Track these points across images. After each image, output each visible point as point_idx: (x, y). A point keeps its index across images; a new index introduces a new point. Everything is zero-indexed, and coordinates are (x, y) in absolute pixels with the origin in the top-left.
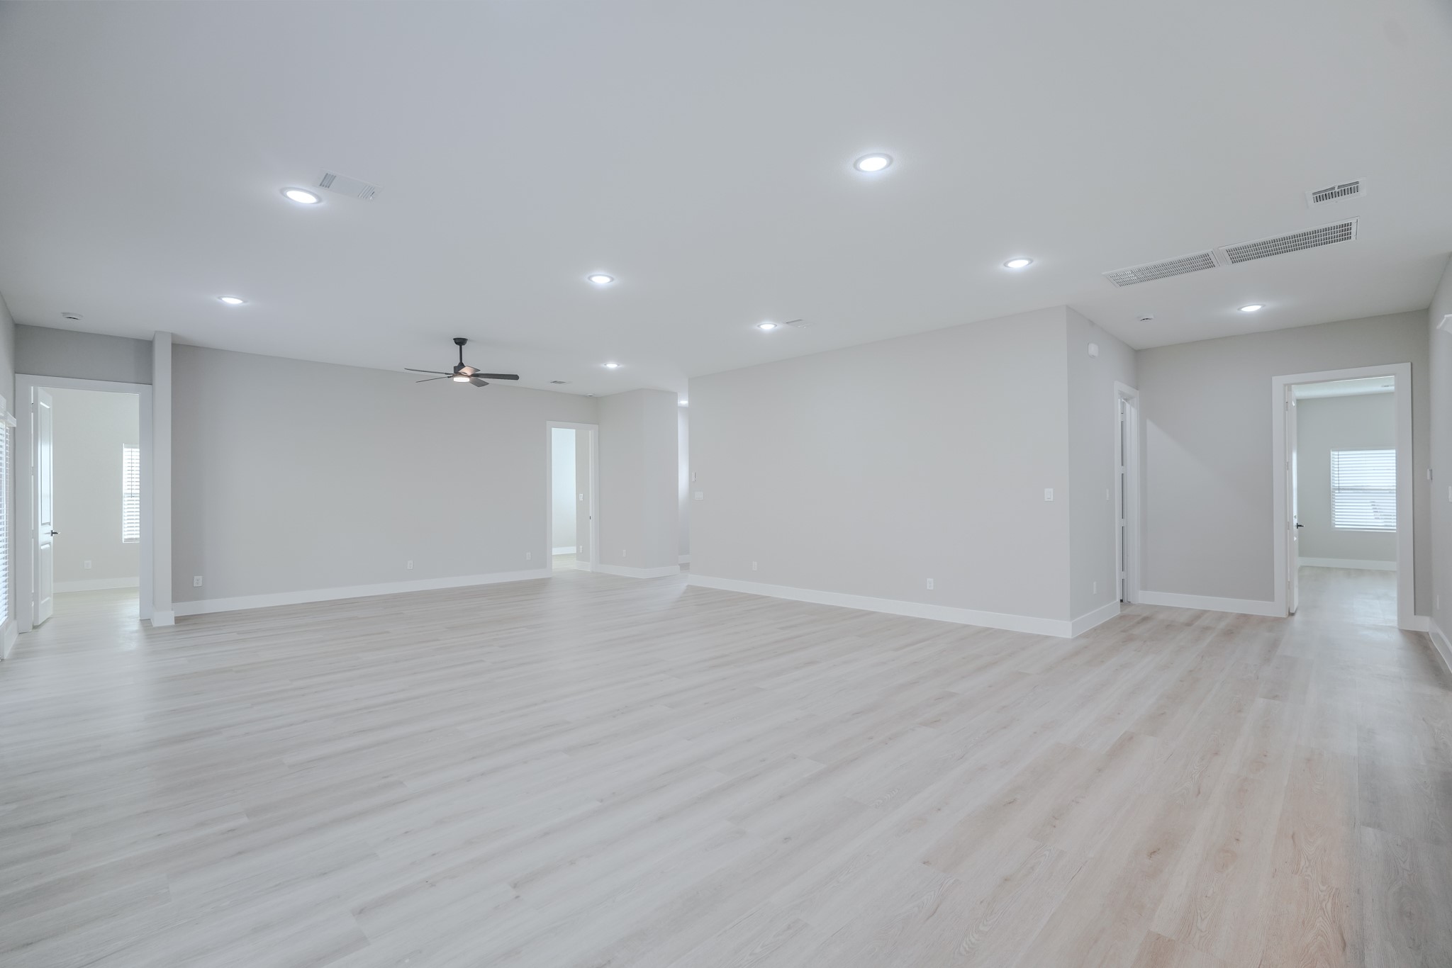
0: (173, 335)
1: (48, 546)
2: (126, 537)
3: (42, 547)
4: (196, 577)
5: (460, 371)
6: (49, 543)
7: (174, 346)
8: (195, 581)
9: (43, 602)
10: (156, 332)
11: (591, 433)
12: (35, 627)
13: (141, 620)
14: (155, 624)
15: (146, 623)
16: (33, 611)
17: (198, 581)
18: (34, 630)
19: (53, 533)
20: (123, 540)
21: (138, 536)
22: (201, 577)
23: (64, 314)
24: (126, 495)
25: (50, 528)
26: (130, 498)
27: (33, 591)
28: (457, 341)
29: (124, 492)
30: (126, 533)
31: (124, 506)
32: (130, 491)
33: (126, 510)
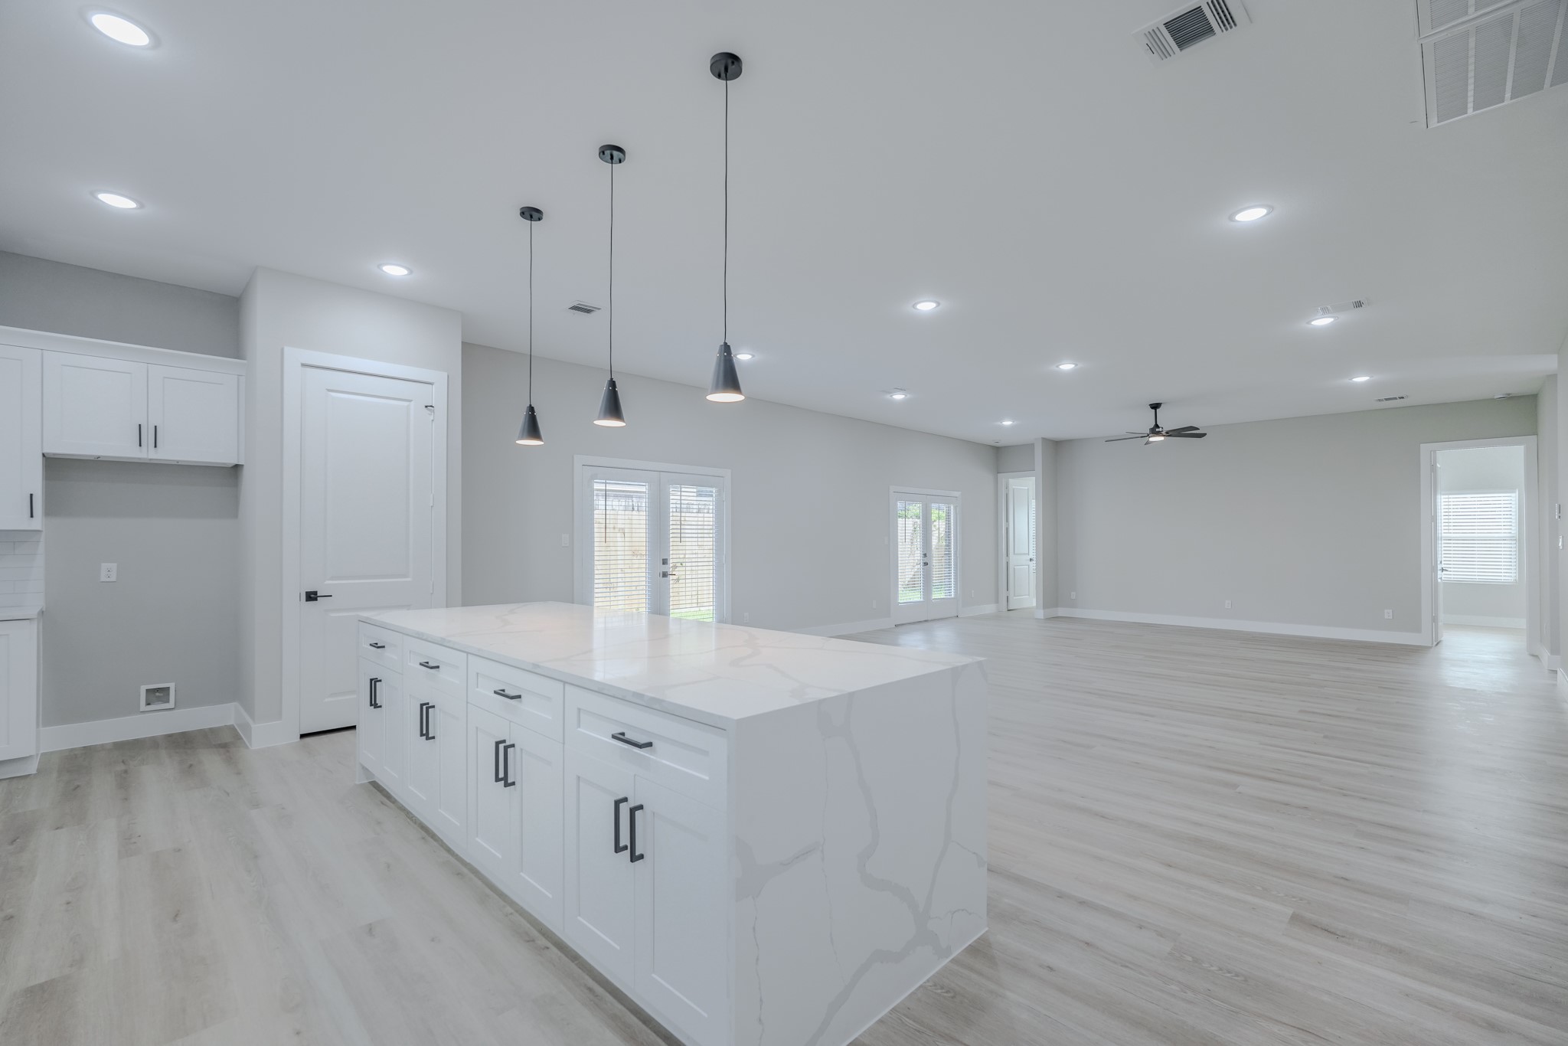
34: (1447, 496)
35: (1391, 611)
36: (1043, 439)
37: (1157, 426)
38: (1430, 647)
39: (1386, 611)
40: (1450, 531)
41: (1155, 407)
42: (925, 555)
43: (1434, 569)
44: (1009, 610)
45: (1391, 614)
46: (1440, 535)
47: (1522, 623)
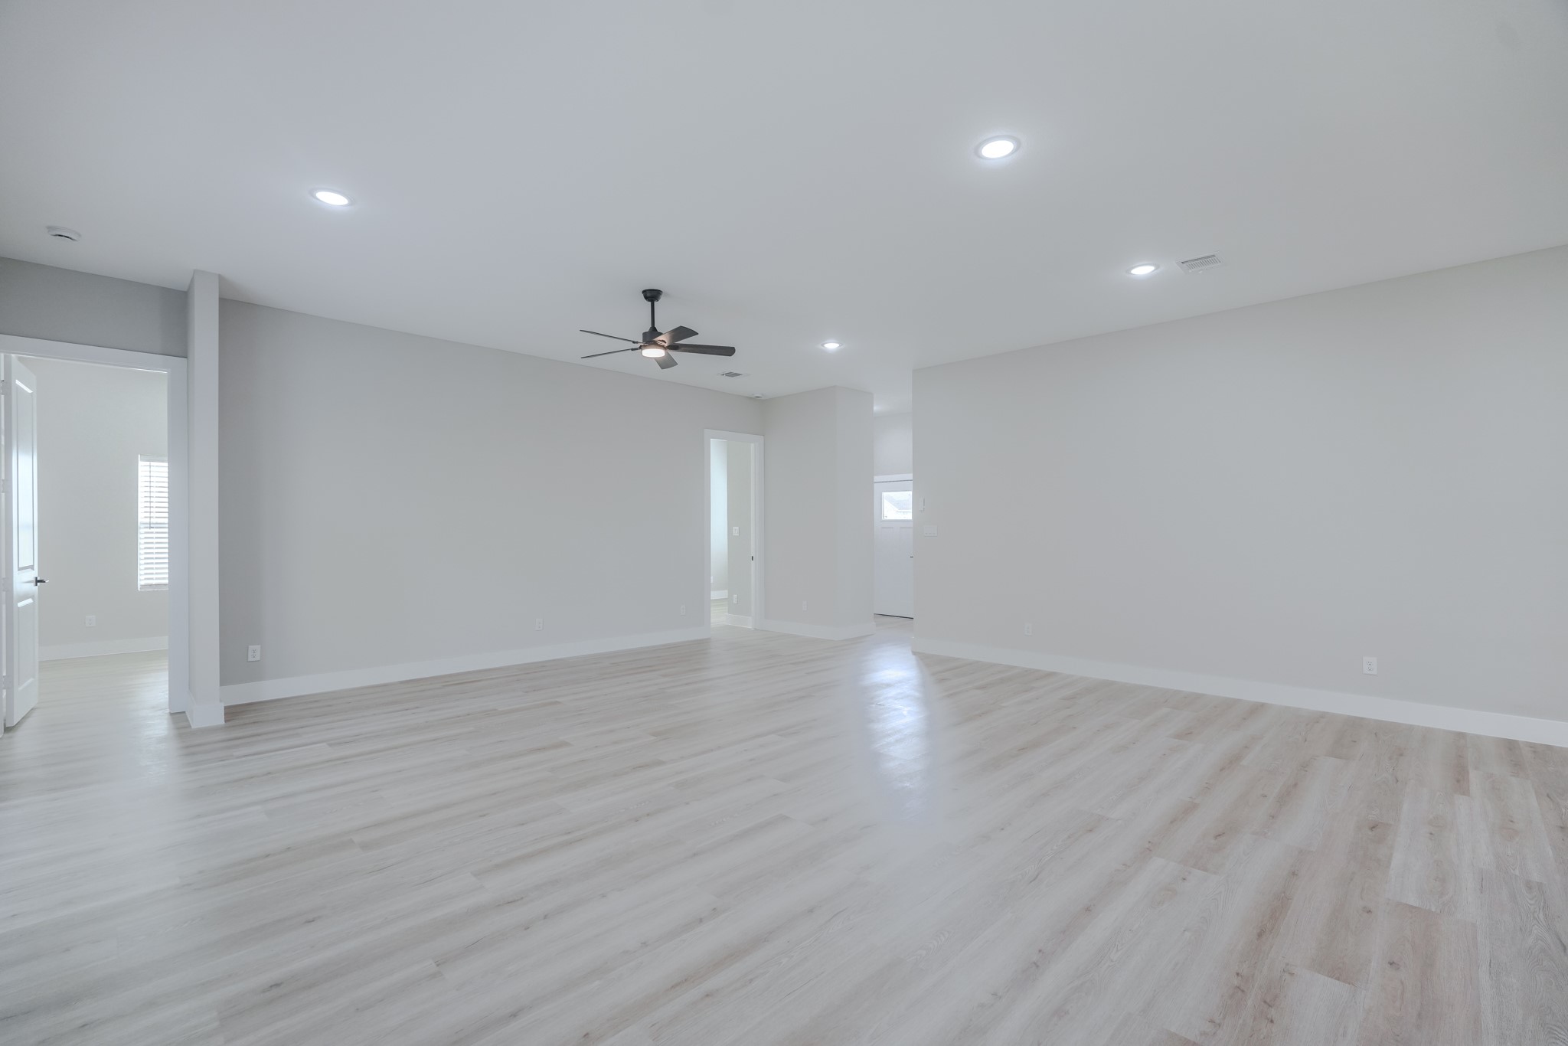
0: (221, 279)
1: (30, 601)
2: (143, 583)
3: (20, 604)
4: (251, 647)
5: (656, 339)
6: (33, 597)
7: (223, 301)
8: (250, 653)
9: (20, 688)
10: (195, 271)
11: (753, 447)
12: (7, 730)
13: (171, 714)
14: (195, 724)
15: (178, 718)
16: (4, 702)
17: (255, 652)
18: (7, 735)
19: (37, 581)
20: (139, 587)
21: (166, 581)
22: (258, 647)
23: (50, 228)
24: (143, 526)
25: (33, 574)
26: (148, 530)
27: (4, 674)
28: (648, 295)
29: (140, 520)
30: (143, 577)
31: (139, 541)
32: (147, 520)
33: (142, 546)
37: (653, 329)
41: (652, 296)
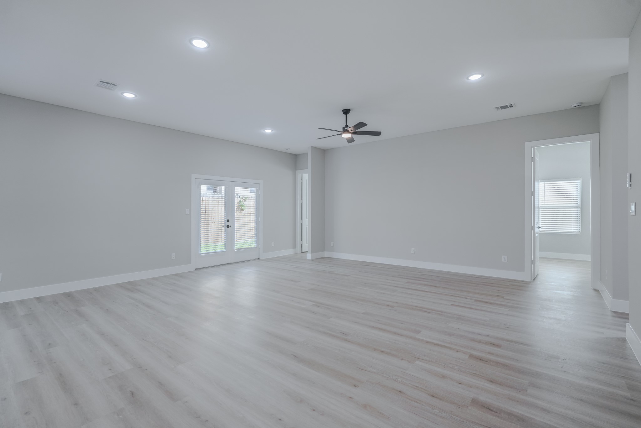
5: (348, 130)
34: (543, 183)
35: (506, 257)
36: (312, 147)
37: (347, 126)
38: (531, 282)
39: (503, 256)
40: (545, 203)
41: (346, 112)
42: (228, 221)
43: (533, 228)
44: (302, 252)
45: (506, 259)
46: (537, 206)
47: (588, 257)
